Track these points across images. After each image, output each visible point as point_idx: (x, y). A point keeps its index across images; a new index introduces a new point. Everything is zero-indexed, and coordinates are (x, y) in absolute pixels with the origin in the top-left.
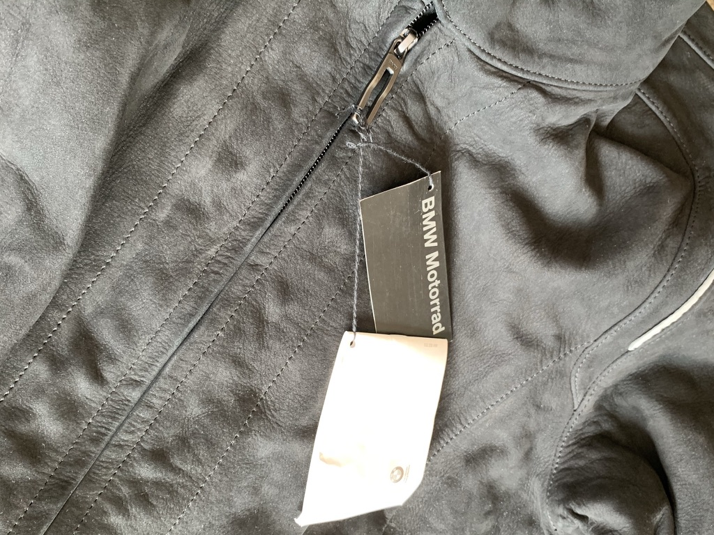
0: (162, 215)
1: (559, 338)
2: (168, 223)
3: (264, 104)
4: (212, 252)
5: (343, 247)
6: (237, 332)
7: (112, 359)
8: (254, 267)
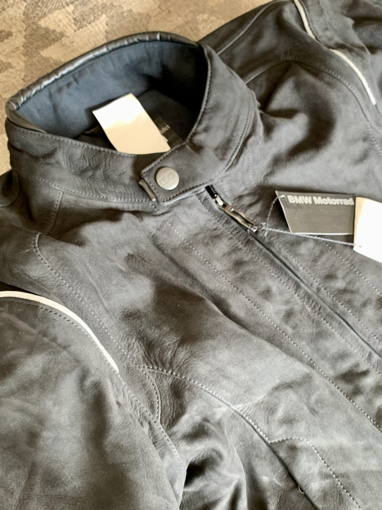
0: (290, 330)
1: (365, 140)
2: (294, 328)
3: (241, 273)
4: (309, 309)
5: (311, 245)
6: (349, 303)
7: (357, 365)
8: (318, 290)
